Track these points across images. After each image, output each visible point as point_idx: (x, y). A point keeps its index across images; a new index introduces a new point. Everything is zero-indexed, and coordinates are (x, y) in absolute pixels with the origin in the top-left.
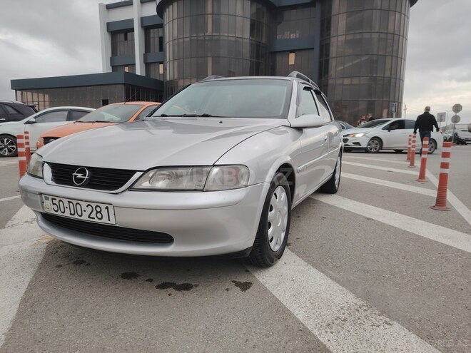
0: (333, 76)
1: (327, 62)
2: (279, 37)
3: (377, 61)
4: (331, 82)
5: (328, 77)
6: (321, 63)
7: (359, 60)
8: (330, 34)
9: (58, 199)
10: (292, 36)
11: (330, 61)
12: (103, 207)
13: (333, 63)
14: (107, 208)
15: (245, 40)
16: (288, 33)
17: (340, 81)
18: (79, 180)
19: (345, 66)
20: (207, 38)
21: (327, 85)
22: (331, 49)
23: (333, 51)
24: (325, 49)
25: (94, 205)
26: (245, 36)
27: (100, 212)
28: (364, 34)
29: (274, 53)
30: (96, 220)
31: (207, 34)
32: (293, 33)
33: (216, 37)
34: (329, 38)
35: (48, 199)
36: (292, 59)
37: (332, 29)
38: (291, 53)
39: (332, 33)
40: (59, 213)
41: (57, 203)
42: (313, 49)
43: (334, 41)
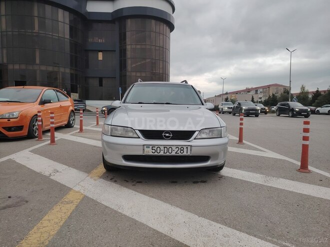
0: (129, 70)
1: (125, 61)
2: (90, 40)
3: (155, 63)
4: (128, 74)
5: (126, 70)
6: (121, 61)
7: (145, 62)
8: (125, 43)
9: (156, 147)
10: (100, 41)
11: (127, 60)
12: (185, 147)
13: (129, 62)
14: (187, 148)
15: (66, 40)
16: (97, 39)
17: (134, 74)
18: (168, 137)
19: (137, 64)
20: (35, 34)
21: (126, 76)
22: (127, 52)
23: (129, 54)
24: (123, 52)
25: (180, 147)
26: (66, 37)
27: (183, 150)
28: (147, 46)
29: (87, 51)
30: (180, 154)
31: (34, 31)
32: (100, 39)
33: (42, 35)
34: (126, 45)
35: (149, 147)
36: (100, 56)
37: (127, 40)
38: (99, 52)
39: (127, 42)
40: (156, 153)
41: (155, 148)
42: (115, 51)
43: (128, 47)
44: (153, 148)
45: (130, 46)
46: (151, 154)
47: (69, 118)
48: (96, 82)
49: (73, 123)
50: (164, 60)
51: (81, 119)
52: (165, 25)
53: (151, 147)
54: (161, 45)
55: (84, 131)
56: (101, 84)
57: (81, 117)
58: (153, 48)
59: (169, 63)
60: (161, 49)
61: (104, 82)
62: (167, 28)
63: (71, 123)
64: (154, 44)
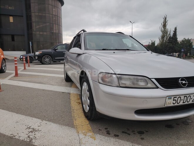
0: (35, 30)
1: (31, 24)
2: (2, 7)
4: (33, 33)
5: (32, 30)
6: (27, 24)
7: (46, 25)
8: (30, 11)
11: (32, 23)
13: (34, 24)
16: (8, 6)
17: (38, 33)
19: (40, 26)
21: (32, 34)
22: (32, 18)
23: (34, 19)
24: (29, 18)
28: (46, 14)
32: (10, 7)
34: (31, 13)
35: (171, 98)
36: (11, 19)
37: (32, 9)
38: (10, 16)
39: (32, 11)
40: (176, 104)
41: (176, 99)
42: (22, 16)
43: (33, 14)
44: (175, 99)
45: (34, 13)
46: (172, 105)
47: (2, 65)
48: (9, 38)
49: (5, 69)
50: (59, 24)
51: (16, 65)
52: (58, 2)
53: (173, 97)
54: (56, 14)
55: (19, 75)
56: (13, 40)
57: (16, 64)
58: (51, 16)
59: (61, 26)
60: (56, 17)
61: (15, 38)
62: (60, 3)
63: (3, 68)
64: (51, 13)
